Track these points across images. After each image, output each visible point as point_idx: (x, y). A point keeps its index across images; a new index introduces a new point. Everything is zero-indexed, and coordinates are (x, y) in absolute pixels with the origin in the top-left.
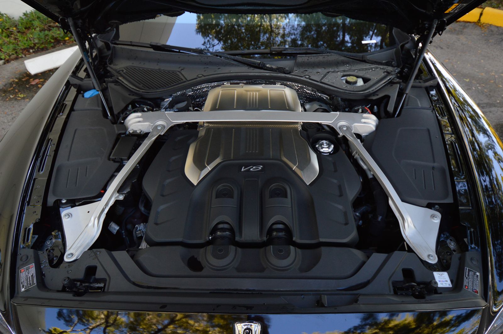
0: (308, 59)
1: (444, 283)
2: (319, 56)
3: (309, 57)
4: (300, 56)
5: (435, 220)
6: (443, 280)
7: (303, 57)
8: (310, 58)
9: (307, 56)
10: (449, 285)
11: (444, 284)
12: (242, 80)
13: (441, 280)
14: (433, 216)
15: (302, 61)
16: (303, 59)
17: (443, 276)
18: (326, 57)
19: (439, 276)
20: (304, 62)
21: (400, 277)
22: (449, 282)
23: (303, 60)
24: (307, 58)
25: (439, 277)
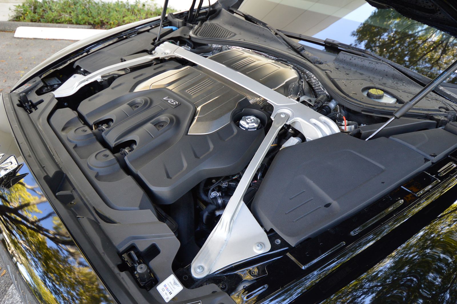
0: (351, 59)
1: (166, 291)
2: (365, 59)
3: (352, 57)
4: (342, 53)
5: (256, 249)
6: (169, 289)
7: (346, 55)
8: (354, 58)
9: (350, 55)
10: (168, 298)
11: (164, 293)
12: (271, 55)
13: (168, 286)
14: (261, 245)
15: (343, 59)
16: (345, 57)
17: (175, 286)
18: (374, 63)
19: (172, 283)
20: (345, 60)
21: (142, 246)
22: (171, 297)
23: (345, 59)
24: (351, 57)
25: (170, 282)
